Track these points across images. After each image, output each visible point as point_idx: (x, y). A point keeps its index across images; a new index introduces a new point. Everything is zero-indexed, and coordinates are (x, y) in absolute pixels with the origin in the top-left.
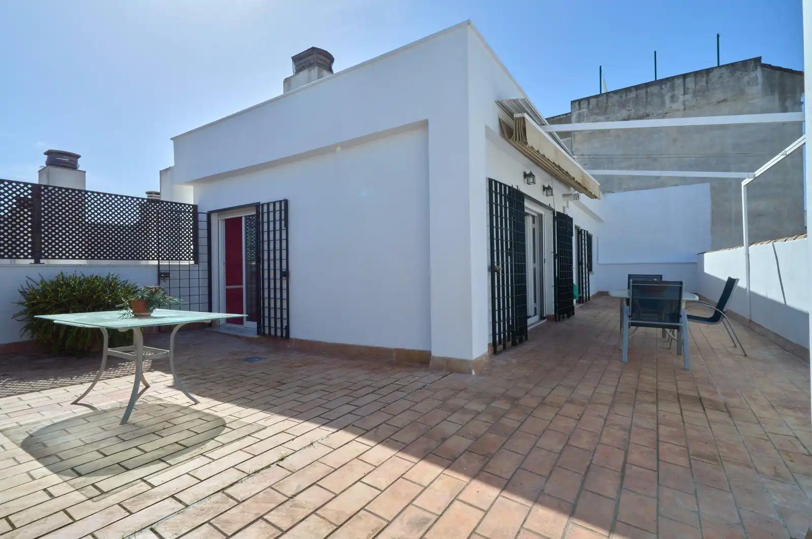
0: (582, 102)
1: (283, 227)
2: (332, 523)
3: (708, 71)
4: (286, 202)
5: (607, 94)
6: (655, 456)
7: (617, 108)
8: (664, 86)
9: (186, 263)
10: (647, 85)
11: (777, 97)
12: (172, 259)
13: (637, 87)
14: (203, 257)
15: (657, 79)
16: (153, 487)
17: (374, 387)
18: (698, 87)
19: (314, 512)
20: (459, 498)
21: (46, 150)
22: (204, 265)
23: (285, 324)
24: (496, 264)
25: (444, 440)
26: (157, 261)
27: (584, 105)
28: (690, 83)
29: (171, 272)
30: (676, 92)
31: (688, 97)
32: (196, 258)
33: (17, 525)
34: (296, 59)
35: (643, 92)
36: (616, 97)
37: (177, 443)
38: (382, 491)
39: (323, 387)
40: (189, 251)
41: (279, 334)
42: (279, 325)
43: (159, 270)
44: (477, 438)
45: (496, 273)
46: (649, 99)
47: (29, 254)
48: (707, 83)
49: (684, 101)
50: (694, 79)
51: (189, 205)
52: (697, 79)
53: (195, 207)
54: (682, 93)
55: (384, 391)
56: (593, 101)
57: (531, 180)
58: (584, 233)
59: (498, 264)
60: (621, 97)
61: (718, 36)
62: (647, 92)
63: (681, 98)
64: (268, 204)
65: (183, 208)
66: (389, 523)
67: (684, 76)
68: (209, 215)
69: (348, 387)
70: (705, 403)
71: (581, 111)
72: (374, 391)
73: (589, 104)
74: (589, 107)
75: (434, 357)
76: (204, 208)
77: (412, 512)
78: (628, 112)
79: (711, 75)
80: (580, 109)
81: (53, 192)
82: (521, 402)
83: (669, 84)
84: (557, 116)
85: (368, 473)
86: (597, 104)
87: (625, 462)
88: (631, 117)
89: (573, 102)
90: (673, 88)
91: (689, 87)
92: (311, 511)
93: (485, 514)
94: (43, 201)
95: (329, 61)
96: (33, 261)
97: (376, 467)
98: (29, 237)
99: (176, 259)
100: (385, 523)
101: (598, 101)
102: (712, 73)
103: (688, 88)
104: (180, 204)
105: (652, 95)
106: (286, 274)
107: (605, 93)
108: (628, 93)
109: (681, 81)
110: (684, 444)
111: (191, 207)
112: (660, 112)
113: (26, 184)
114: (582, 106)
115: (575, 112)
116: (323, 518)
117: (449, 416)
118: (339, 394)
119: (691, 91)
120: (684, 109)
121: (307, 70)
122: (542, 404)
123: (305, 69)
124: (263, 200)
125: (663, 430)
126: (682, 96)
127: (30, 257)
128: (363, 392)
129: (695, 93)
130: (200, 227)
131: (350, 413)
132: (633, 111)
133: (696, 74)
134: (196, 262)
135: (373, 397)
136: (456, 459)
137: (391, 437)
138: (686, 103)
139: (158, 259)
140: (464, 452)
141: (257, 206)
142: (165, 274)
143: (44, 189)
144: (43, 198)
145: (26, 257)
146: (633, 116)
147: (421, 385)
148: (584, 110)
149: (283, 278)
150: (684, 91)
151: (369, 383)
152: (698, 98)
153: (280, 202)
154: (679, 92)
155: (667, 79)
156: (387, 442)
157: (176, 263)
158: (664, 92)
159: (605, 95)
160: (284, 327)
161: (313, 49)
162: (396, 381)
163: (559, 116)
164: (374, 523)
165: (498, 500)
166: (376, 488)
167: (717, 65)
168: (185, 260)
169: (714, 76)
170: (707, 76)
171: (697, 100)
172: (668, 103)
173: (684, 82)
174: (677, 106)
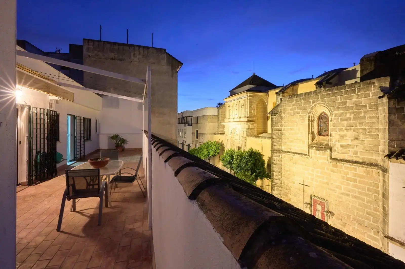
0: (89, 41)
3: (148, 48)
7: (109, 51)
8: (131, 48)
10: (123, 45)
11: (170, 67)
13: (118, 44)
15: (128, 43)
18: (144, 54)
30: (136, 53)
31: (141, 56)
35: (121, 47)
36: (108, 46)
46: (124, 52)
48: (148, 53)
50: (143, 49)
52: (145, 49)
56: (96, 43)
58: (80, 118)
60: (111, 46)
61: (152, 34)
62: (123, 48)
63: (138, 56)
67: (139, 46)
73: (94, 44)
74: (94, 46)
78: (114, 55)
80: (88, 45)
83: (133, 48)
86: (98, 46)
88: (116, 58)
89: (84, 40)
90: (134, 50)
91: (141, 52)
101: (99, 44)
105: (125, 50)
107: (103, 41)
108: (114, 45)
109: (137, 48)
112: (129, 60)
114: (90, 44)
115: (85, 46)
119: (142, 54)
120: (139, 62)
129: (143, 56)
132: (117, 55)
138: (139, 59)
148: (91, 47)
150: (139, 54)
154: (137, 53)
155: (132, 45)
158: (131, 50)
167: (152, 46)
169: (150, 51)
170: (148, 50)
171: (144, 59)
172: (132, 57)
173: (139, 49)
174: (136, 59)
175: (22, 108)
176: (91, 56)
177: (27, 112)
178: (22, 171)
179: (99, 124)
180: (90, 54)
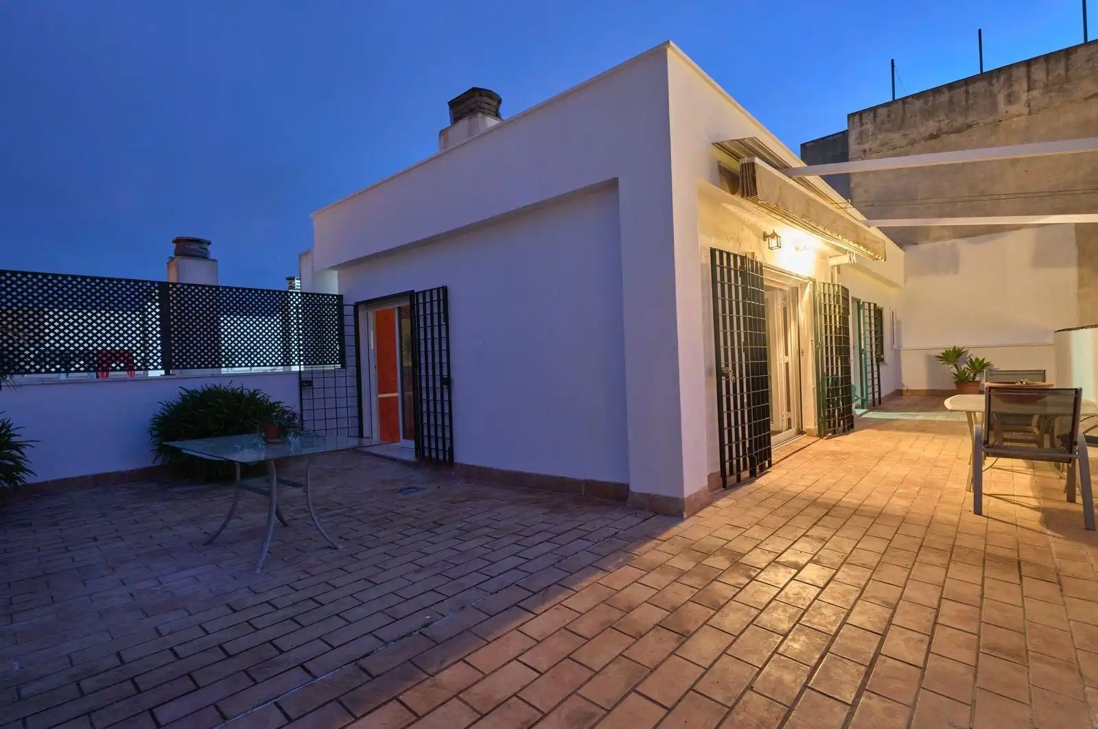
0: (864, 115)
1: (443, 323)
2: (475, 710)
3: (1068, 52)
4: (445, 289)
5: (904, 100)
6: (925, 647)
7: (918, 119)
8: (994, 81)
9: (331, 367)
10: (967, 82)
12: (315, 364)
13: (950, 87)
14: (351, 361)
15: (984, 71)
16: (281, 652)
17: (551, 533)
18: (1050, 78)
19: (456, 696)
20: (637, 689)
21: (174, 238)
22: (351, 370)
23: (448, 446)
24: (723, 366)
25: (630, 609)
26: (298, 367)
27: (868, 118)
28: (1039, 74)
29: (314, 380)
30: (1016, 87)
31: (1036, 93)
32: (343, 361)
33: (143, 687)
34: (453, 104)
35: (960, 92)
36: (918, 104)
37: (311, 598)
38: (541, 674)
39: (486, 530)
40: (335, 352)
41: (441, 457)
42: (440, 447)
43: (300, 378)
44: (674, 610)
45: (724, 378)
46: (971, 102)
47: (159, 364)
48: (1067, 70)
49: (1029, 100)
50: (1044, 66)
51: (333, 296)
52: (1050, 66)
53: (340, 297)
54: (1026, 88)
55: (563, 539)
56: (882, 112)
57: (773, 242)
58: (870, 307)
59: (727, 365)
60: (926, 103)
62: (967, 92)
63: (1024, 97)
64: (424, 292)
65: (326, 299)
66: (545, 715)
67: (1028, 63)
68: (356, 306)
69: (518, 532)
70: (1025, 569)
71: (864, 128)
72: (549, 539)
73: (875, 117)
74: (875, 121)
75: (634, 493)
76: (350, 300)
77: (574, 704)
78: (937, 124)
79: (1074, 57)
80: (862, 125)
81: (182, 290)
82: (743, 560)
83: (1003, 77)
84: (828, 137)
85: (527, 650)
86: (889, 116)
87: (878, 653)
88: (944, 131)
89: (851, 116)
90: (1010, 82)
91: (1037, 79)
92: (454, 693)
93: (667, 714)
94: (172, 301)
95: (495, 103)
96: (163, 372)
97: (539, 642)
98: (158, 345)
99: (320, 364)
100: (539, 715)
101: (889, 111)
102: (1074, 55)
103: (1035, 81)
104: (322, 295)
105: (975, 97)
106: (447, 382)
107: (900, 99)
108: (937, 96)
109: (1022, 71)
110: (975, 631)
111: (335, 297)
112: (991, 119)
113: (153, 283)
114: (864, 121)
115: (853, 129)
116: (467, 704)
117: (642, 576)
118: (507, 541)
119: (1041, 84)
120: (1030, 112)
121: (467, 118)
122: (775, 563)
123: (465, 117)
124: (417, 289)
125: (948, 608)
126: (1026, 94)
127: (160, 367)
128: (537, 539)
129: (1047, 88)
130: (346, 323)
131: (516, 568)
132: (946, 121)
133: (1047, 58)
134: (343, 366)
135: (546, 547)
136: (642, 636)
137: (563, 603)
138: (1031, 104)
139: (299, 365)
140: (654, 628)
141: (412, 295)
142: (306, 382)
143: (172, 288)
144: (171, 298)
145: (156, 368)
146: (946, 129)
147: (612, 531)
148: (869, 127)
149: (444, 386)
150: (1029, 86)
151: (546, 526)
152: (1053, 94)
153: (438, 289)
154: (1021, 86)
155: (1000, 70)
156: (557, 609)
157: (320, 368)
158: (996, 88)
159: (901, 102)
160: (447, 449)
161: (474, 90)
162: (581, 525)
163: (833, 135)
164: (526, 713)
165: (688, 695)
166: (535, 670)
167: (1083, 42)
168: (330, 363)
169: (1079, 58)
170: (1068, 59)
171: (1051, 97)
172: (1002, 106)
173: (1028, 72)
174: (1019, 107)
175: (804, 285)
176: (870, 149)
177: (810, 293)
178: (806, 408)
179: (899, 322)
180: (867, 146)
